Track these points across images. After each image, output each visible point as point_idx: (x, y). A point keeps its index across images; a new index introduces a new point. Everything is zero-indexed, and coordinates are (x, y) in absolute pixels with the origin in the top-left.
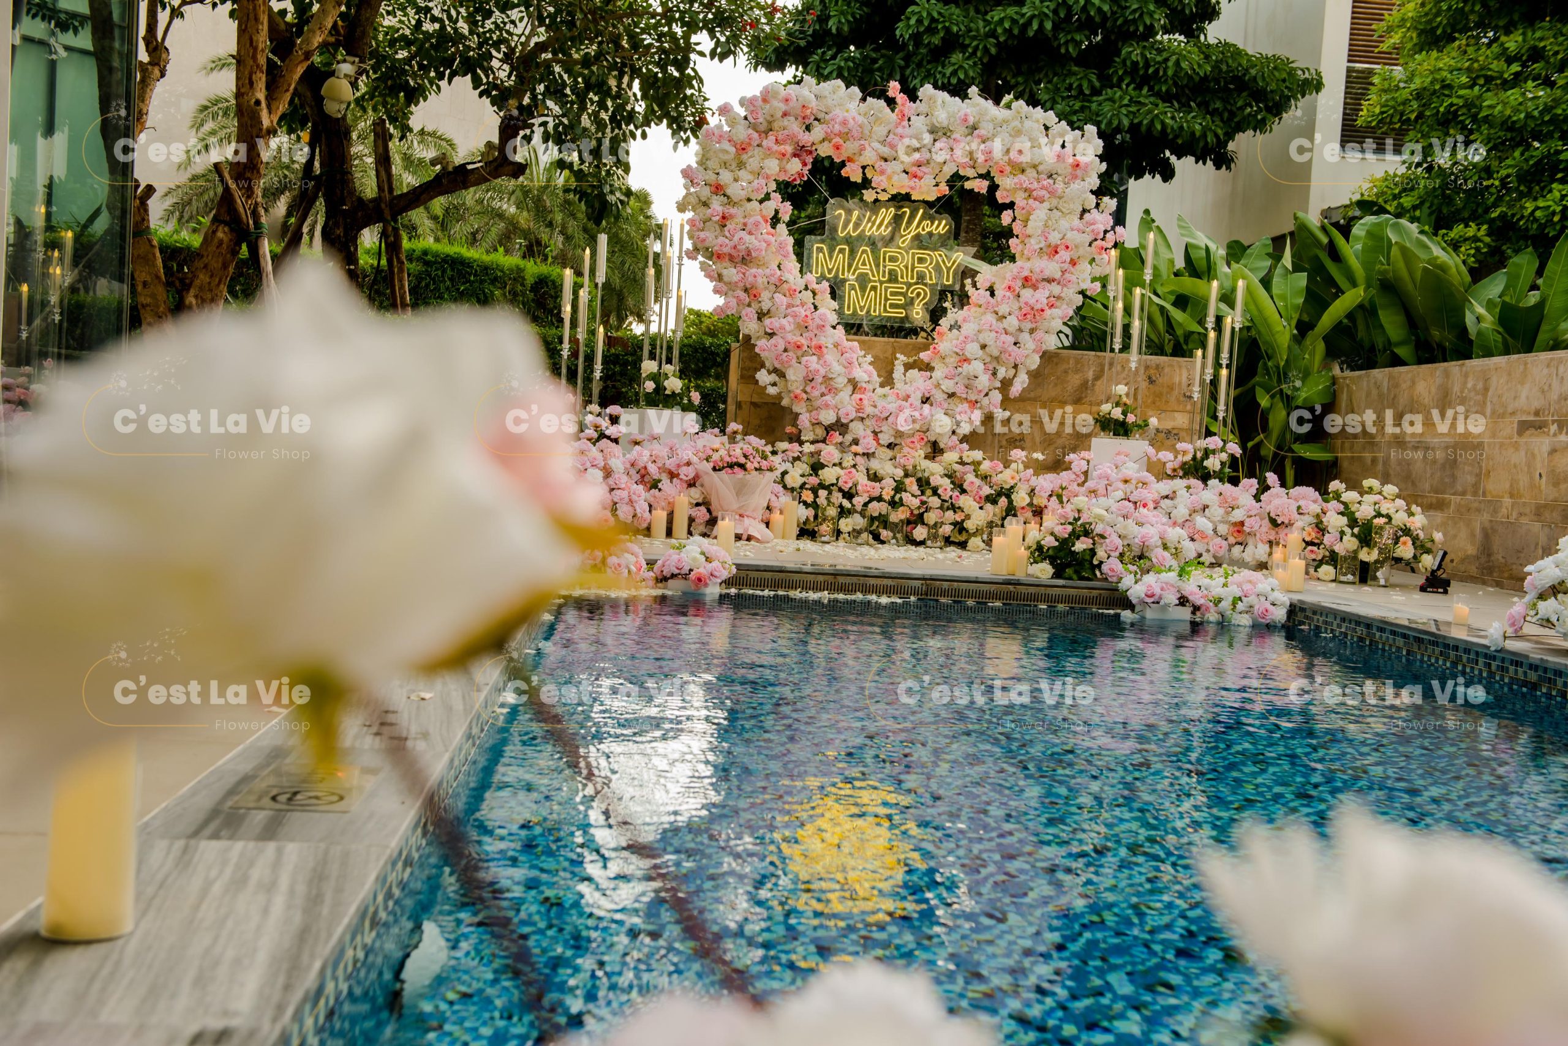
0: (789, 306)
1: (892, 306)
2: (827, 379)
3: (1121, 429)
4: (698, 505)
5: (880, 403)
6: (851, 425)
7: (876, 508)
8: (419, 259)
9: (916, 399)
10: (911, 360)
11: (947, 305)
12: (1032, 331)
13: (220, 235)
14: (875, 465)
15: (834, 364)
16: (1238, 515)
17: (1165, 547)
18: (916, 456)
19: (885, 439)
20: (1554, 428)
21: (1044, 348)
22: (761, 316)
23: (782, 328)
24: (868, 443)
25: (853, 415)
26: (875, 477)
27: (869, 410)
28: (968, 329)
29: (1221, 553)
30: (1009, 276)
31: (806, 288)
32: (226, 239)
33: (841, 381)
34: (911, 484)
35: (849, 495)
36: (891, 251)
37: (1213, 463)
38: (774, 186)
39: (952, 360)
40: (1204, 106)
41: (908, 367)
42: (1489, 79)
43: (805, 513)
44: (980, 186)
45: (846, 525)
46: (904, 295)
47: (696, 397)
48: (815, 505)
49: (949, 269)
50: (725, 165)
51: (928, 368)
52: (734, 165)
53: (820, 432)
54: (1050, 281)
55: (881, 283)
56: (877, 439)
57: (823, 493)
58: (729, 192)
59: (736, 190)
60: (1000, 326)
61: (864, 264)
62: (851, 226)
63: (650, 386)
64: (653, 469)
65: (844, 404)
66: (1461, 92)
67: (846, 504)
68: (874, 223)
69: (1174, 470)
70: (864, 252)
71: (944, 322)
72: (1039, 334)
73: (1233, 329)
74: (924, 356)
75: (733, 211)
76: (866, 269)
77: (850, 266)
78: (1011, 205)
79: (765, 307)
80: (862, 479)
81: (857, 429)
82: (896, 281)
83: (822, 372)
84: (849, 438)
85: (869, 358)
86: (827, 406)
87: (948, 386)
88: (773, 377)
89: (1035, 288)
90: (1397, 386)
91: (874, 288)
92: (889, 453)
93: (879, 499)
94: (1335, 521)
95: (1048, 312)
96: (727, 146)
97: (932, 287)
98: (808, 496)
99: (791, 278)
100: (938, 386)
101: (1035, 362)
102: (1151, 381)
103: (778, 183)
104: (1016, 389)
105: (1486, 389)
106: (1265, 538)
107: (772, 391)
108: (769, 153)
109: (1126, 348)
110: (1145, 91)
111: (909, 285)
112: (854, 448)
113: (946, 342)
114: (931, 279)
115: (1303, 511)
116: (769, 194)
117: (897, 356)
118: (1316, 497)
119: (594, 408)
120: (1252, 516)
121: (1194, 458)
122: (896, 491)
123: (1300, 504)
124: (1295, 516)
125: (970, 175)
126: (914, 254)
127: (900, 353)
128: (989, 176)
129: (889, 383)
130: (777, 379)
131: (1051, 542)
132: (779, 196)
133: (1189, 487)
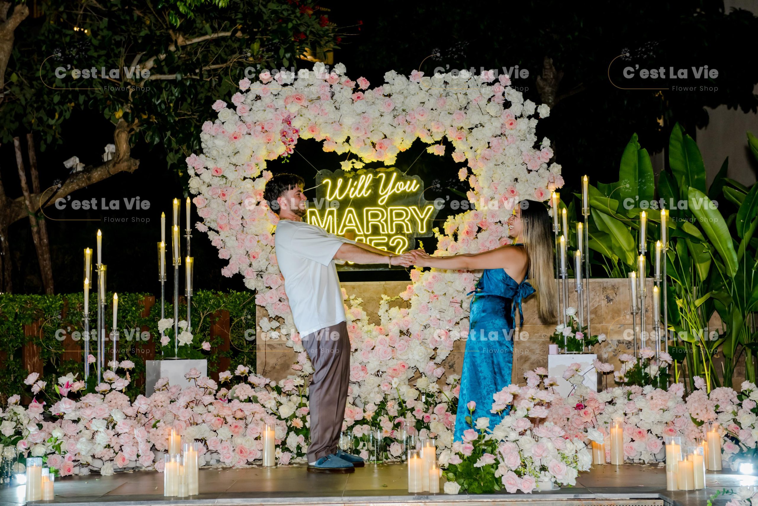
3: (573, 346)
9: (395, 334)
10: (393, 299)
22: (260, 273)
30: (467, 223)
36: (373, 210)
37: (653, 371)
38: (264, 165)
39: (425, 298)
41: (391, 304)
44: (439, 151)
46: (387, 244)
47: (206, 345)
49: (422, 220)
51: (405, 304)
55: (366, 236)
56: (365, 369)
61: (350, 222)
62: (337, 192)
68: (356, 188)
69: (621, 378)
70: (350, 212)
74: (404, 295)
76: (352, 226)
77: (338, 226)
78: (465, 164)
79: (263, 265)
82: (379, 234)
85: (359, 300)
87: (423, 318)
88: (275, 324)
93: (363, 422)
97: (410, 237)
98: (298, 425)
100: (414, 319)
102: (609, 300)
103: (268, 161)
107: (274, 335)
111: (389, 236)
113: (420, 282)
114: (408, 230)
115: (721, 410)
116: (262, 172)
117: (383, 296)
118: (732, 396)
119: (114, 364)
120: (680, 417)
121: (637, 366)
122: (377, 414)
123: (719, 403)
124: (713, 415)
125: (429, 142)
126: (392, 211)
127: (385, 293)
128: (445, 141)
129: (375, 320)
130: (278, 324)
131: (457, 461)
132: (270, 173)
133: (629, 394)
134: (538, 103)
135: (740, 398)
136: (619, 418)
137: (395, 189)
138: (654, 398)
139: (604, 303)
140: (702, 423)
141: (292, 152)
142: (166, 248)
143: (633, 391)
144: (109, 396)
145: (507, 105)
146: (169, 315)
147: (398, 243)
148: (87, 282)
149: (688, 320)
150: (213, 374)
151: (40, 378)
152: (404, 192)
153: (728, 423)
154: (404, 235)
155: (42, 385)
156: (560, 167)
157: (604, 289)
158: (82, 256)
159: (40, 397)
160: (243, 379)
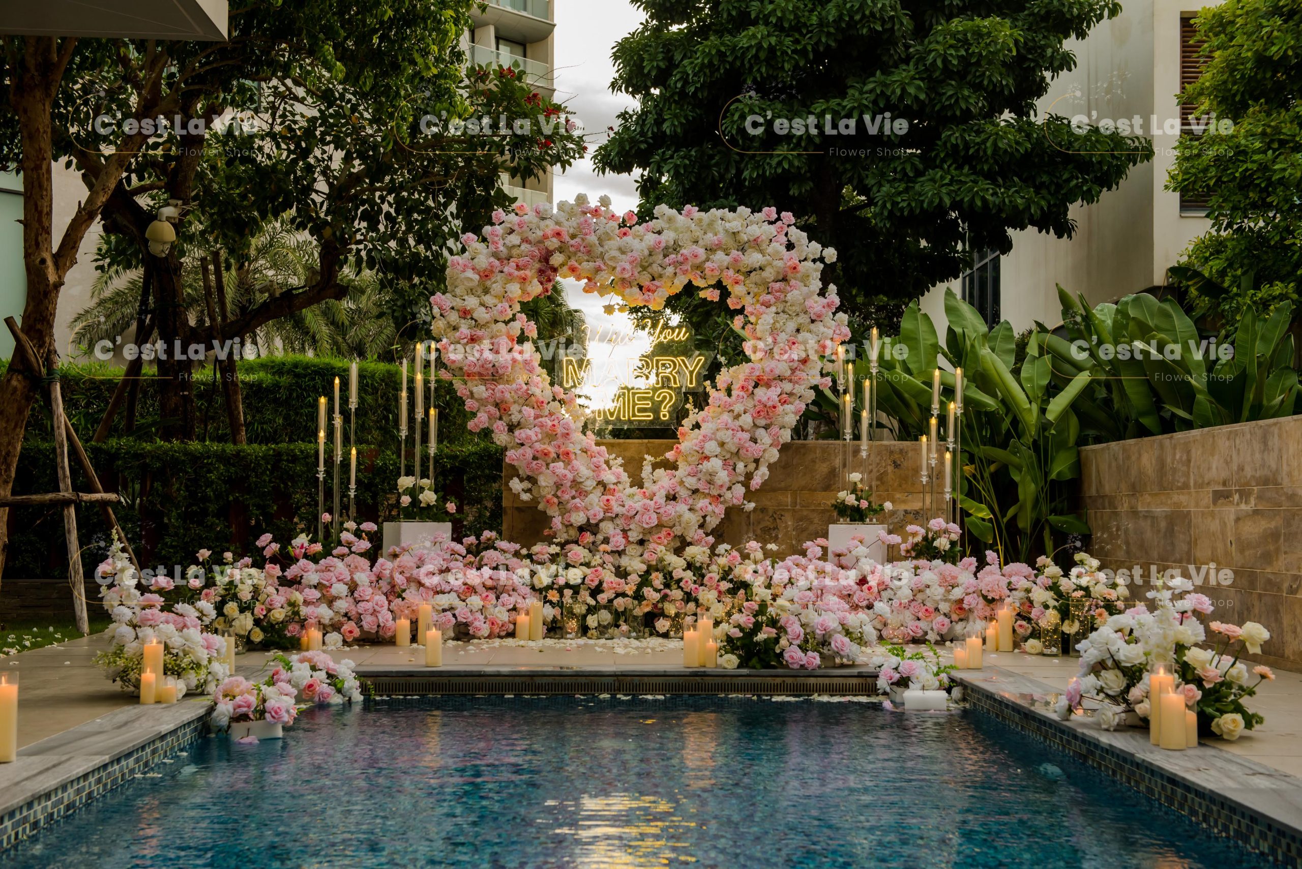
0: (537, 417)
1: (640, 410)
2: (575, 483)
3: (856, 515)
4: (444, 610)
5: (628, 503)
6: (602, 525)
7: (620, 603)
8: (289, 372)
9: (660, 498)
10: (658, 460)
11: (688, 406)
12: (766, 427)
13: (14, 383)
14: (624, 561)
15: (583, 468)
16: (957, 593)
17: (848, 633)
18: (660, 550)
19: (634, 536)
20: (1236, 497)
21: (782, 441)
22: (511, 428)
23: (528, 438)
24: (618, 541)
25: (601, 515)
26: (621, 573)
27: (617, 509)
28: (706, 428)
29: (944, 631)
30: (742, 377)
31: (554, 399)
32: (19, 386)
33: (590, 484)
34: (657, 579)
35: (596, 591)
37: (942, 543)
38: (518, 307)
39: (694, 459)
40: (1028, 181)
41: (655, 466)
42: (1283, 143)
43: (550, 612)
44: (713, 295)
45: (592, 621)
46: (651, 399)
47: (451, 507)
48: (560, 604)
50: (471, 291)
51: (671, 466)
52: (479, 291)
53: (573, 533)
54: (780, 378)
55: (629, 389)
56: (626, 537)
57: (568, 592)
58: (475, 316)
59: (481, 314)
60: (737, 423)
62: (597, 338)
63: (406, 500)
64: (399, 579)
65: (595, 504)
66: (1256, 157)
67: (592, 602)
69: (908, 551)
71: (687, 423)
72: (774, 429)
73: (956, 414)
74: (670, 455)
75: (480, 333)
76: (613, 377)
78: (741, 311)
79: (515, 418)
80: (608, 577)
81: (607, 528)
82: (643, 387)
83: (570, 476)
84: (600, 537)
85: (620, 460)
86: (577, 508)
87: (691, 482)
88: (526, 485)
89: (768, 386)
90: (1129, 458)
92: (639, 549)
93: (624, 595)
94: (1040, 595)
95: (780, 408)
96: (470, 274)
97: (677, 391)
98: (553, 596)
99: (537, 392)
100: (682, 483)
101: (774, 455)
102: (896, 465)
103: (522, 304)
104: (756, 482)
105: (1189, 461)
106: (981, 614)
107: (526, 497)
108: (510, 278)
109: (857, 437)
110: (966, 170)
111: (655, 389)
112: (603, 547)
113: (689, 441)
114: (675, 383)
115: (1014, 587)
116: (514, 315)
117: (646, 456)
118: (1027, 572)
119: (351, 525)
120: (970, 594)
121: (925, 538)
122: (640, 586)
123: (1012, 580)
124: (1006, 592)
125: (702, 286)
126: (658, 361)
127: (648, 453)
128: (719, 285)
129: (638, 483)
130: (530, 485)
131: (736, 633)
132: (524, 316)
133: (916, 568)
134: (825, 246)
135: (1035, 574)
137: (662, 337)
138: (943, 573)
139: (890, 469)
140: (993, 600)
141: (549, 293)
142: (409, 398)
143: (920, 566)
144: (348, 559)
145: (790, 246)
146: (409, 472)
147: (665, 397)
148: (322, 434)
150: (457, 538)
151: (274, 540)
152: (672, 340)
153: (1021, 601)
154: (670, 388)
155: (275, 547)
156: (846, 317)
157: (892, 452)
158: (315, 405)
159: (274, 560)
160: (490, 546)
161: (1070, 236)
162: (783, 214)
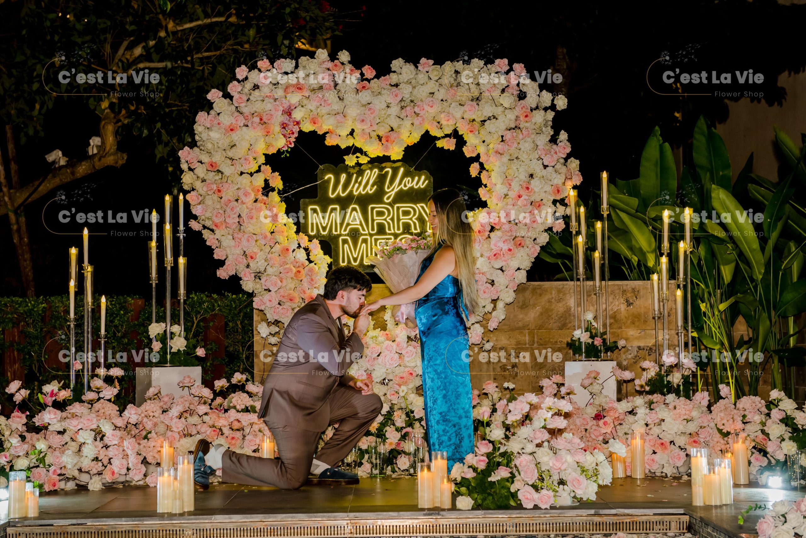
0: (282, 264)
3: (591, 352)
5: (371, 345)
9: (402, 339)
12: (503, 269)
16: (693, 427)
17: (583, 471)
19: (378, 376)
21: (517, 282)
22: (258, 275)
29: (680, 464)
31: (299, 246)
34: (400, 418)
36: (379, 207)
37: (676, 378)
38: (262, 160)
44: (449, 145)
47: (201, 352)
50: (218, 145)
52: (226, 145)
55: (371, 235)
58: (222, 168)
59: (227, 167)
62: (340, 188)
63: (158, 346)
68: (360, 184)
69: (642, 387)
70: (354, 209)
72: (511, 271)
73: (685, 252)
75: (226, 184)
76: (356, 225)
77: (342, 224)
78: (477, 158)
79: (262, 265)
82: (385, 233)
88: (274, 329)
91: (365, 241)
92: (383, 389)
94: (775, 428)
95: (516, 251)
99: (283, 240)
101: (510, 295)
102: (629, 304)
103: (266, 155)
104: (494, 321)
106: (717, 447)
107: (273, 341)
108: (255, 131)
109: (590, 277)
111: (396, 235)
114: (416, 229)
115: (748, 420)
116: (260, 167)
118: (760, 405)
119: (102, 371)
120: (705, 427)
121: (658, 374)
122: (383, 425)
123: (746, 413)
124: (740, 425)
125: (439, 135)
126: (398, 208)
128: (455, 134)
129: (381, 325)
130: (277, 329)
131: (470, 475)
132: (268, 168)
133: (651, 403)
134: (555, 94)
135: (768, 407)
136: (639, 429)
137: (402, 186)
138: (678, 407)
139: (623, 307)
140: (728, 433)
141: (293, 145)
142: (158, 247)
143: (655, 400)
144: (97, 406)
145: (522, 96)
146: (161, 319)
148: (72, 283)
149: (711, 325)
150: (207, 383)
151: (23, 387)
152: (412, 188)
153: (756, 434)
154: (411, 234)
155: (24, 393)
156: (578, 162)
157: (624, 292)
158: (67, 256)
159: (23, 406)
160: (241, 388)
161: (780, 104)
162: (516, 66)
